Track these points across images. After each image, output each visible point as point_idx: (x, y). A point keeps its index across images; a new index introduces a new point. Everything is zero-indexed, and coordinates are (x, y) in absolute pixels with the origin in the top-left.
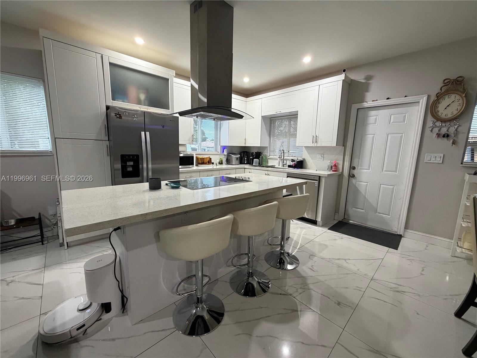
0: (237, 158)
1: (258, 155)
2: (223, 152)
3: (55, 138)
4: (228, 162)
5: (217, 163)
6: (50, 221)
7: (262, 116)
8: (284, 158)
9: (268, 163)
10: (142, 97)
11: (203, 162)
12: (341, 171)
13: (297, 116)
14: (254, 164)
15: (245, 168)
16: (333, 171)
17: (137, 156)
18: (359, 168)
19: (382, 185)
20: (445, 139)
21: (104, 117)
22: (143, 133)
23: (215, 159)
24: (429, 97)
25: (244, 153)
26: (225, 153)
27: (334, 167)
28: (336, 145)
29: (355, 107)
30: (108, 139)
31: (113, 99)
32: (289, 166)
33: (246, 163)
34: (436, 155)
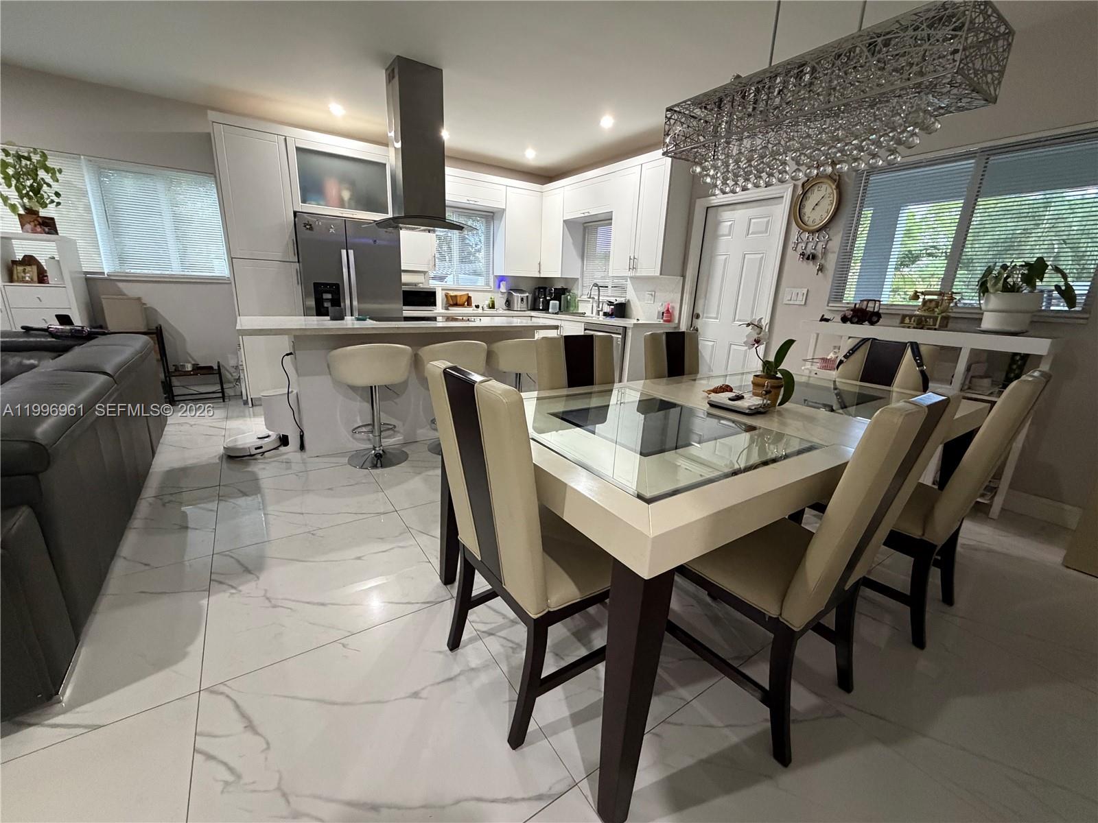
0: (522, 299)
1: (560, 294)
2: (499, 287)
3: (232, 258)
4: (509, 304)
5: (485, 306)
6: (232, 376)
7: (564, 221)
8: (599, 299)
9: (578, 310)
10: (346, 195)
11: (455, 302)
12: (677, 321)
13: (610, 221)
14: (550, 310)
15: (532, 317)
16: (665, 321)
17: (337, 286)
18: (705, 315)
19: (732, 346)
20: (811, 263)
21: (290, 231)
22: (344, 252)
23: (480, 299)
24: (795, 187)
25: (539, 291)
26: (503, 289)
27: (667, 314)
28: (661, 274)
29: (700, 205)
30: (297, 261)
31: (304, 201)
32: (606, 314)
33: (541, 308)
34: (798, 290)
